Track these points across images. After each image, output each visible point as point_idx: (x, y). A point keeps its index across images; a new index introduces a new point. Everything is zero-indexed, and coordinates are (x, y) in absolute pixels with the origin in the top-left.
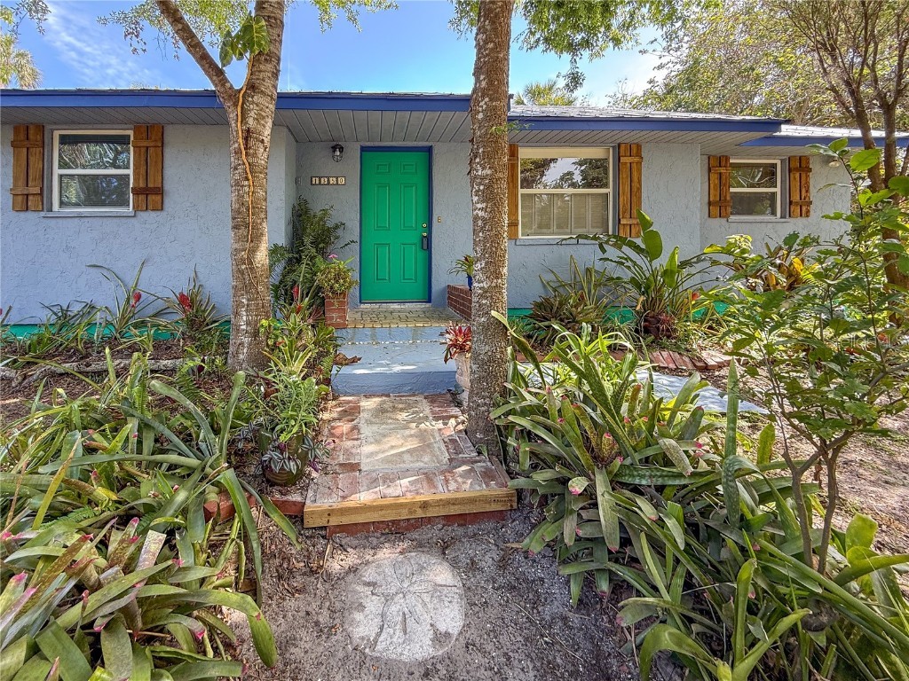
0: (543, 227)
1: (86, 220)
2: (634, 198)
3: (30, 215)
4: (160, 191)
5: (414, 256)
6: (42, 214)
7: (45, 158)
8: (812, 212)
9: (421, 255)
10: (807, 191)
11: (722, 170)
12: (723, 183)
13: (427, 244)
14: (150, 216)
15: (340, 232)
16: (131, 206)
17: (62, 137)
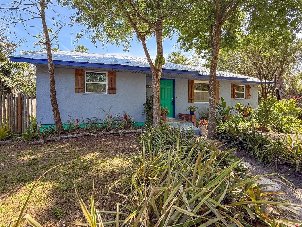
1: (95, 96)
2: (218, 94)
3: (79, 94)
4: (115, 89)
5: (170, 106)
6: (84, 94)
7: (83, 79)
8: (251, 98)
9: (172, 106)
10: (250, 93)
11: (234, 87)
12: (234, 90)
13: (173, 103)
14: (113, 95)
16: (107, 93)
17: (87, 73)
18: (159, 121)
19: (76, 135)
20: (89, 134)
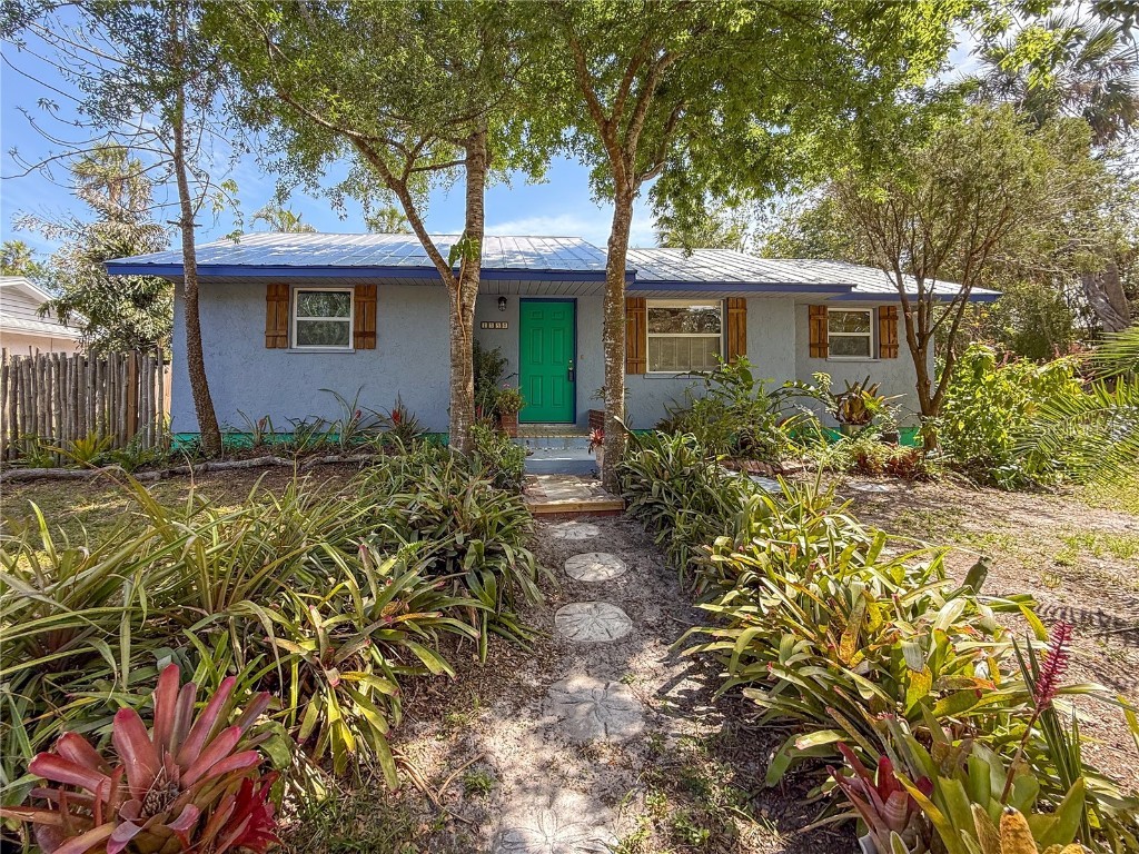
0: (667, 364)
2: (740, 342)
3: (277, 351)
4: (373, 334)
5: (562, 386)
6: (287, 350)
7: (289, 308)
8: (899, 354)
9: (568, 385)
10: (895, 336)
11: (821, 318)
12: (821, 329)
13: (572, 376)
14: (366, 353)
15: (504, 366)
16: (351, 346)
17: (299, 292)
18: (463, 427)
19: (246, 463)
20: (278, 460)
